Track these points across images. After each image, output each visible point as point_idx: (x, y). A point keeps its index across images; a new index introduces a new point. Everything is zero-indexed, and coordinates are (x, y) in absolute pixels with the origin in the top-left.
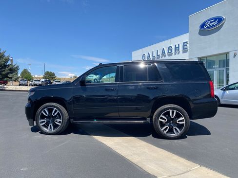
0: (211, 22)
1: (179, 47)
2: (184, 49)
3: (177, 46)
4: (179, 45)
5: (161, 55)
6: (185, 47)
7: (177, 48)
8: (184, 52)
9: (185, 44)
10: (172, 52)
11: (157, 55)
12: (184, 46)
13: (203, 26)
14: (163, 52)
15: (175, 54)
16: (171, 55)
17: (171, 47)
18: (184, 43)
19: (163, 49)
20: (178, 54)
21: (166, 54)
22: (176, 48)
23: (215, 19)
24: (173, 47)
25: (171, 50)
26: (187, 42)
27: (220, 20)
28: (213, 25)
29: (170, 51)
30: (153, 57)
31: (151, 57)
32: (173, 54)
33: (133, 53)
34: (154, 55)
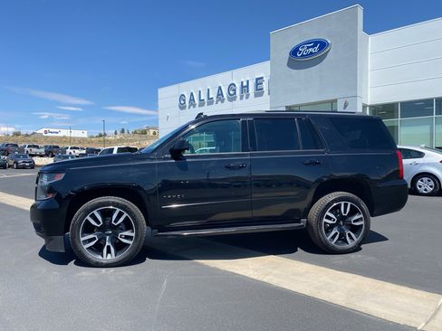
0: (308, 48)
1: (247, 86)
2: (257, 90)
3: (245, 84)
4: (248, 82)
5: (215, 99)
6: (259, 87)
7: (245, 88)
8: (256, 95)
9: (259, 81)
10: (235, 93)
11: (209, 99)
12: (257, 84)
13: (294, 52)
14: (220, 94)
15: (241, 98)
16: (235, 99)
17: (234, 85)
18: (257, 79)
19: (220, 88)
20: (247, 98)
21: (225, 96)
22: (242, 87)
23: (316, 43)
24: (238, 86)
25: (235, 90)
26: (262, 78)
27: (323, 45)
28: (311, 53)
29: (232, 92)
30: (200, 100)
31: (197, 101)
32: (239, 97)
33: (160, 91)
34: (202, 98)
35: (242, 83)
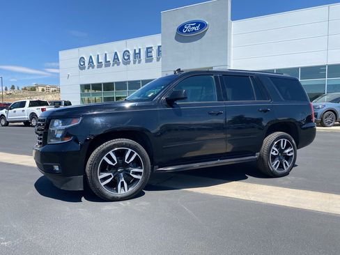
0: (191, 27)
1: (139, 53)
2: (147, 56)
3: (137, 51)
4: (140, 50)
5: (112, 62)
6: (149, 54)
7: (137, 55)
8: (147, 61)
9: (149, 50)
10: (129, 59)
11: (106, 62)
12: (147, 52)
13: (181, 29)
14: (116, 58)
15: (134, 63)
16: (129, 63)
17: (128, 51)
18: (147, 48)
19: (116, 53)
20: (139, 62)
21: (121, 60)
22: (135, 53)
23: (197, 23)
24: (132, 53)
25: (129, 56)
26: (151, 48)
27: (203, 25)
28: (194, 31)
29: (126, 58)
30: (98, 63)
31: (95, 63)
32: (132, 62)
33: (60, 53)
34: (100, 61)
35: (135, 50)
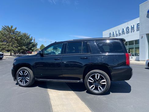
1: (134, 27)
2: (137, 28)
3: (133, 26)
4: (134, 25)
5: (121, 33)
7: (133, 28)
8: (137, 30)
9: (138, 25)
10: (129, 31)
11: (119, 33)
12: (137, 26)
14: (123, 31)
15: (131, 32)
16: (129, 32)
17: (128, 27)
18: (137, 24)
19: (123, 29)
20: (134, 31)
21: (125, 32)
22: (132, 28)
24: (130, 27)
25: (129, 29)
29: (127, 30)
30: (116, 34)
31: (115, 35)
32: (130, 32)
33: (103, 32)
34: (117, 33)
35: (132, 26)
